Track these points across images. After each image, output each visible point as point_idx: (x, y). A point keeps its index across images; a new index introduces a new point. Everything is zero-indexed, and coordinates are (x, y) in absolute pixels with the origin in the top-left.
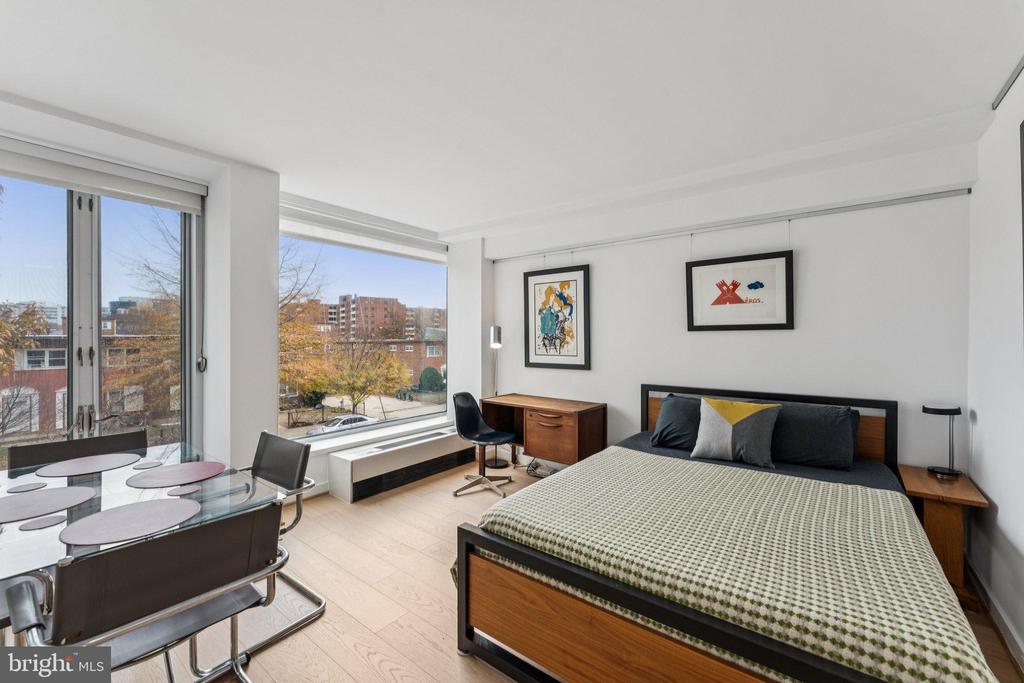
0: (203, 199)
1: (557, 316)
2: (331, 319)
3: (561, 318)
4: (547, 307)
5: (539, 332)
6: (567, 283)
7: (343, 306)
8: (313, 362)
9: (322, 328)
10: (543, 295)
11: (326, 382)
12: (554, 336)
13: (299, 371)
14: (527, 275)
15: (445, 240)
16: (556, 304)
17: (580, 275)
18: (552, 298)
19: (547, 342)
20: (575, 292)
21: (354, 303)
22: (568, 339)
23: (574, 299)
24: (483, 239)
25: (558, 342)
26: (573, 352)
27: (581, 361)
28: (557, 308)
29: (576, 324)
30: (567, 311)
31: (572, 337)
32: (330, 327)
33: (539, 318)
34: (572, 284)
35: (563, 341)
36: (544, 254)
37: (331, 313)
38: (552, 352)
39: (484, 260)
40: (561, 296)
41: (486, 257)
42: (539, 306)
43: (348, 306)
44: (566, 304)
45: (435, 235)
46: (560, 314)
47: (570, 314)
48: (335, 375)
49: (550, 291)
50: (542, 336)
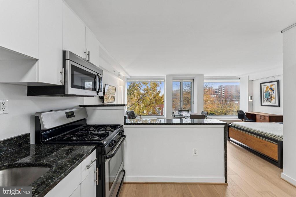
0: (193, 80)
1: (270, 94)
2: (216, 93)
3: (271, 94)
4: (267, 91)
5: (265, 97)
6: (273, 85)
7: (220, 89)
8: (210, 105)
9: (213, 96)
10: (266, 88)
11: (214, 110)
12: (269, 98)
13: (206, 107)
14: (261, 84)
15: (239, 77)
16: (269, 90)
17: (276, 83)
18: (268, 89)
19: (267, 100)
20: (275, 87)
21: (223, 87)
22: (273, 99)
23: (275, 89)
24: (248, 76)
25: (270, 100)
26: (275, 102)
27: (277, 104)
28: (269, 91)
29: (275, 95)
30: (272, 92)
31: (274, 99)
32: (215, 95)
33: (264, 94)
34: (274, 85)
35: (271, 100)
36: (266, 78)
37: (216, 91)
38: (268, 102)
39: (249, 81)
40: (271, 88)
41: (249, 80)
42: (265, 91)
43: (222, 89)
44: (272, 90)
45: (236, 76)
46: (270, 93)
47: (274, 93)
48: (216, 109)
49: (267, 87)
50: (266, 98)
